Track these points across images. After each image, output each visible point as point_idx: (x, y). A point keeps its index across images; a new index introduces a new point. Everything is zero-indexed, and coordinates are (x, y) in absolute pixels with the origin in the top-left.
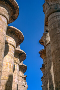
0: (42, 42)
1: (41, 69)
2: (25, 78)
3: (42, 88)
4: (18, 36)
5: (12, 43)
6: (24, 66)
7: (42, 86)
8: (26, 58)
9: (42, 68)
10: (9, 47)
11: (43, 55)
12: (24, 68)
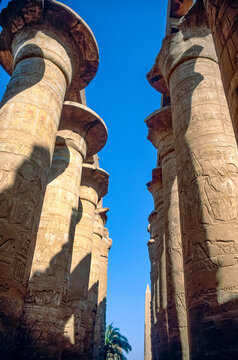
0: (156, 74)
1: (148, 185)
2: (103, 216)
3: (150, 250)
4: (81, 47)
5: (57, 59)
6: (102, 173)
7: (149, 243)
8: (104, 142)
9: (153, 182)
10: (47, 68)
11: (157, 130)
12: (100, 180)
